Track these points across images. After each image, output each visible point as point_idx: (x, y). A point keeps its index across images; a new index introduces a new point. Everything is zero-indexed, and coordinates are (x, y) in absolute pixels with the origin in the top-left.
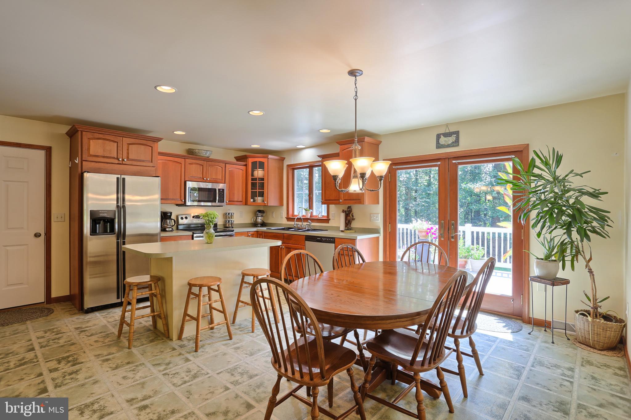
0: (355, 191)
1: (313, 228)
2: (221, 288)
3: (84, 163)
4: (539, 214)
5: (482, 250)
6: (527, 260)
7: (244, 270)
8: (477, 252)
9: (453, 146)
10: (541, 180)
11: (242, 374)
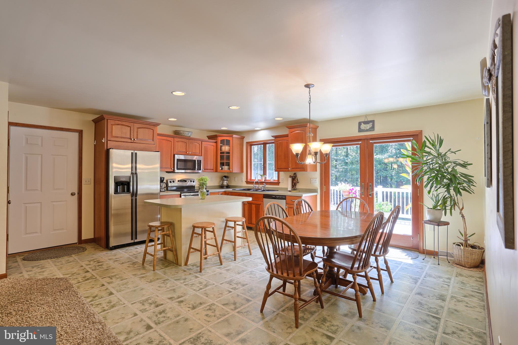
0: (310, 163)
1: (267, 189)
2: (215, 229)
3: (108, 142)
4: (429, 178)
5: (390, 205)
6: (422, 210)
7: (226, 218)
8: (386, 206)
9: (370, 131)
10: (430, 155)
11: (237, 284)
